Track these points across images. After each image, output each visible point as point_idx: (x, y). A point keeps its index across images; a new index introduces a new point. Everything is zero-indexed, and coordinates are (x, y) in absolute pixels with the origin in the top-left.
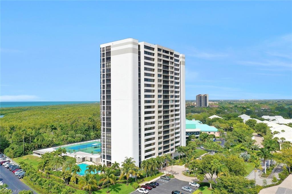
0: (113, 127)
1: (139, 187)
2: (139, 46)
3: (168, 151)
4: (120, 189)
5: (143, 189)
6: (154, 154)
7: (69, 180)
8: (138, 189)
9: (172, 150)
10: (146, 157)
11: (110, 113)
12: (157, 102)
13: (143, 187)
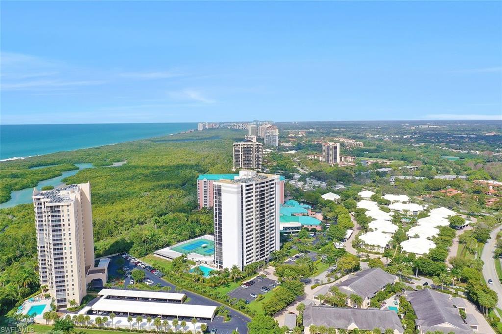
0: (223, 242)
1: (242, 284)
2: (242, 186)
3: (264, 256)
4: (230, 286)
5: (245, 286)
6: (253, 260)
7: (198, 280)
8: (242, 286)
9: (267, 255)
10: (247, 263)
11: (221, 236)
12: (255, 223)
13: (245, 284)
